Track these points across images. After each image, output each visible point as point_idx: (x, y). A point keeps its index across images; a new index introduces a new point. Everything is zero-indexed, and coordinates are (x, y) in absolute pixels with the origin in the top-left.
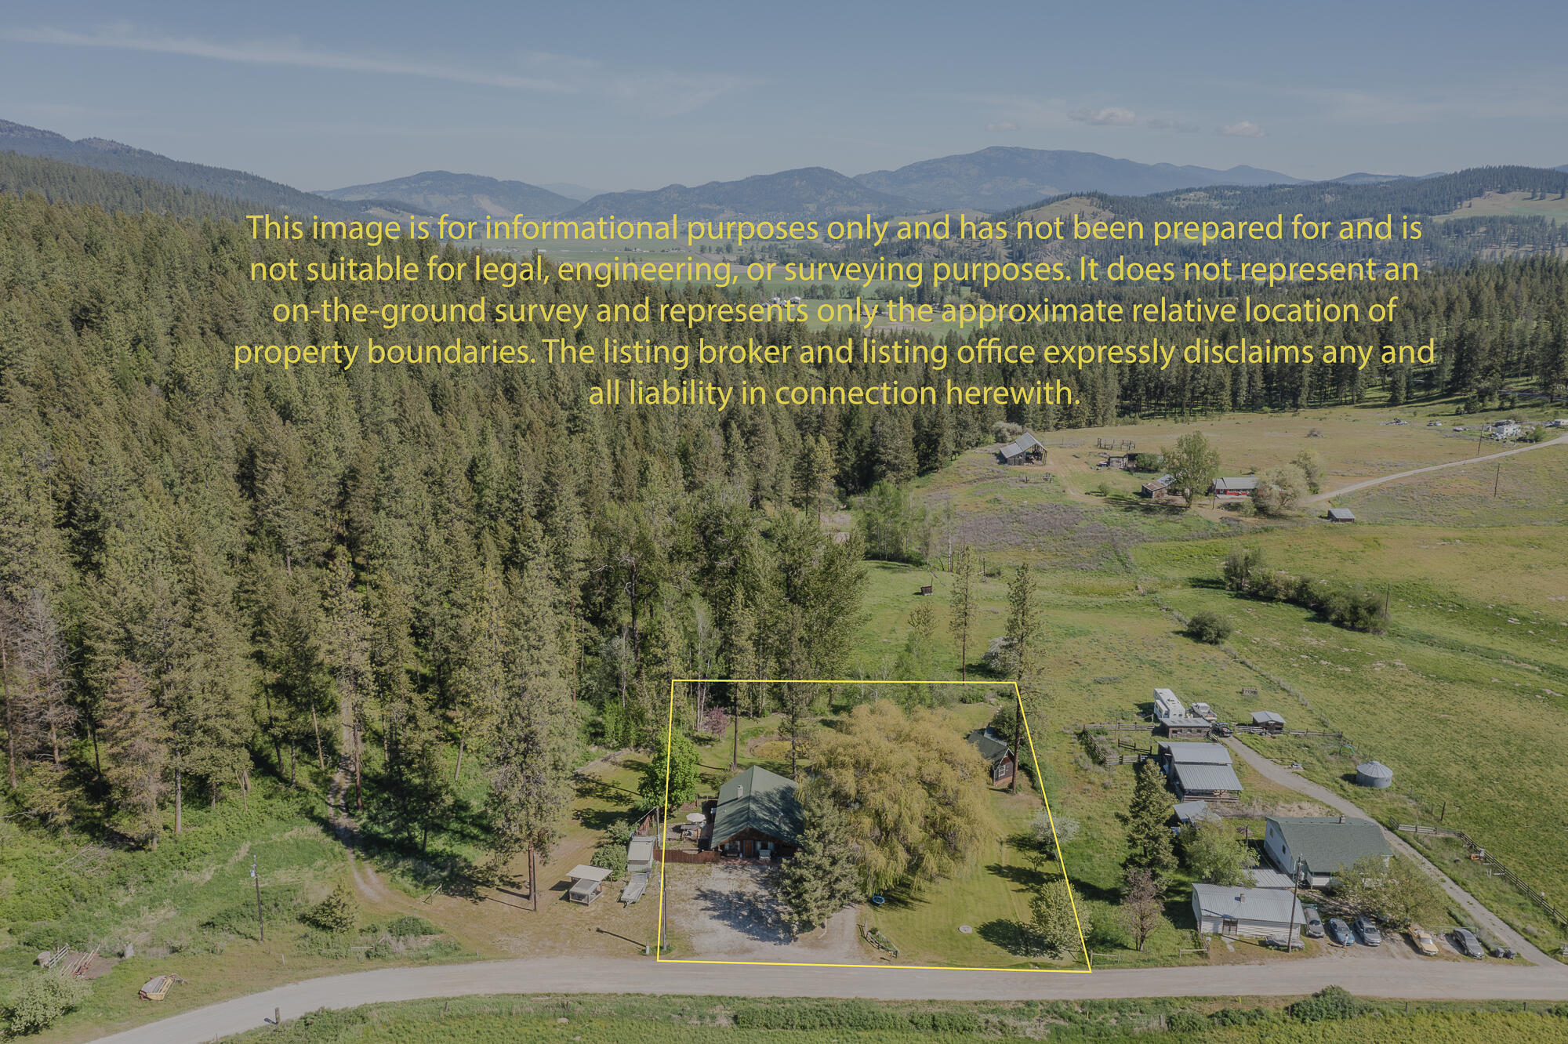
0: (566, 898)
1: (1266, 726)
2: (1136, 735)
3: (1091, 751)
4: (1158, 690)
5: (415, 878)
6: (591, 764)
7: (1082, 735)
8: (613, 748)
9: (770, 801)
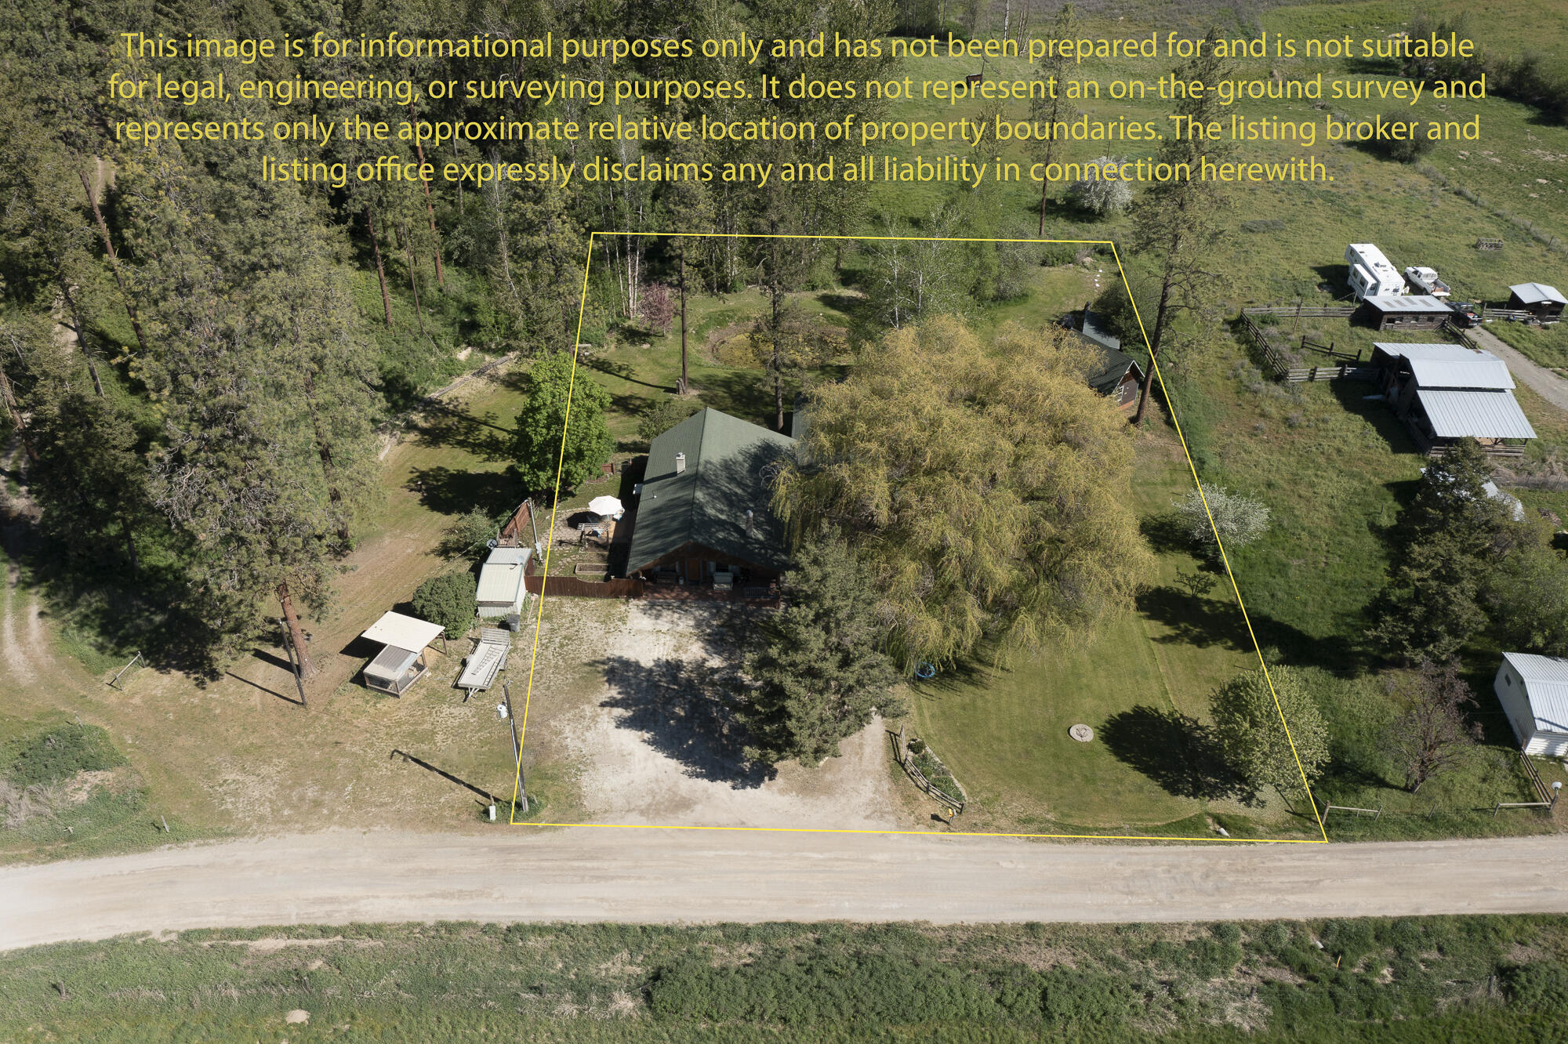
0: (360, 679)
1: (1537, 308)
2: (1329, 325)
3: (1258, 355)
4: (1357, 247)
5: (104, 631)
6: (458, 380)
7: (1238, 325)
8: (494, 352)
9: (732, 479)
